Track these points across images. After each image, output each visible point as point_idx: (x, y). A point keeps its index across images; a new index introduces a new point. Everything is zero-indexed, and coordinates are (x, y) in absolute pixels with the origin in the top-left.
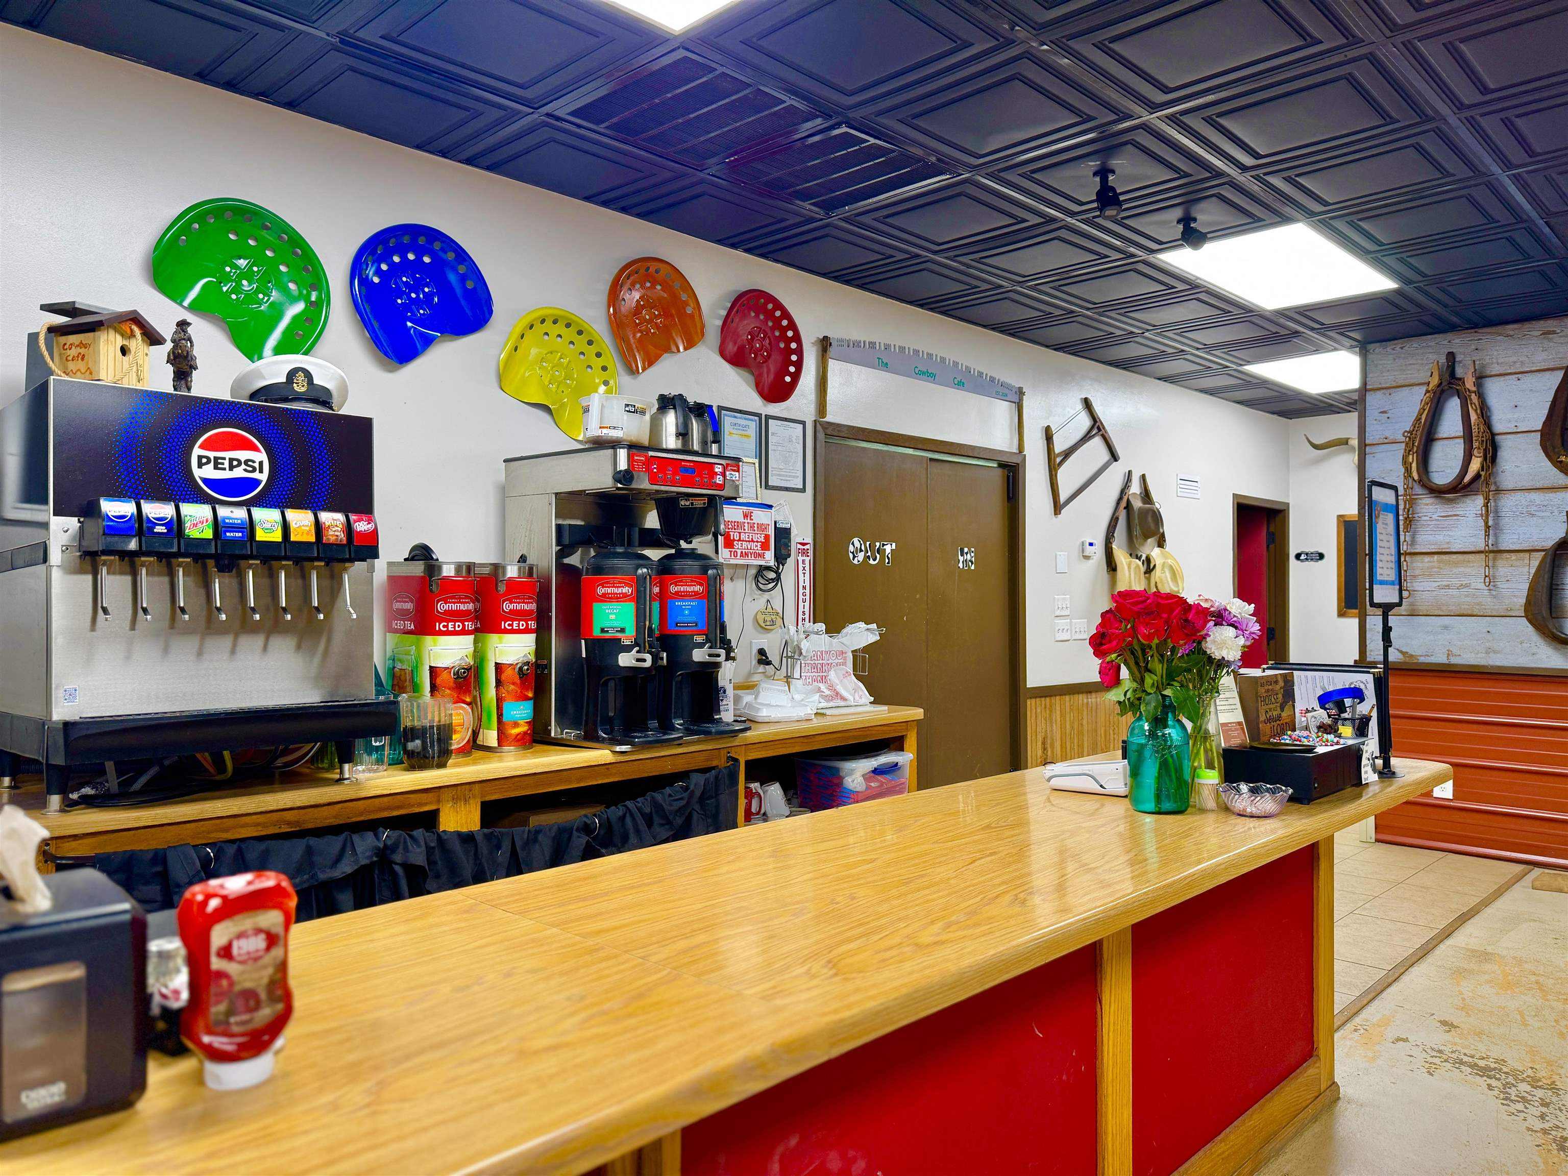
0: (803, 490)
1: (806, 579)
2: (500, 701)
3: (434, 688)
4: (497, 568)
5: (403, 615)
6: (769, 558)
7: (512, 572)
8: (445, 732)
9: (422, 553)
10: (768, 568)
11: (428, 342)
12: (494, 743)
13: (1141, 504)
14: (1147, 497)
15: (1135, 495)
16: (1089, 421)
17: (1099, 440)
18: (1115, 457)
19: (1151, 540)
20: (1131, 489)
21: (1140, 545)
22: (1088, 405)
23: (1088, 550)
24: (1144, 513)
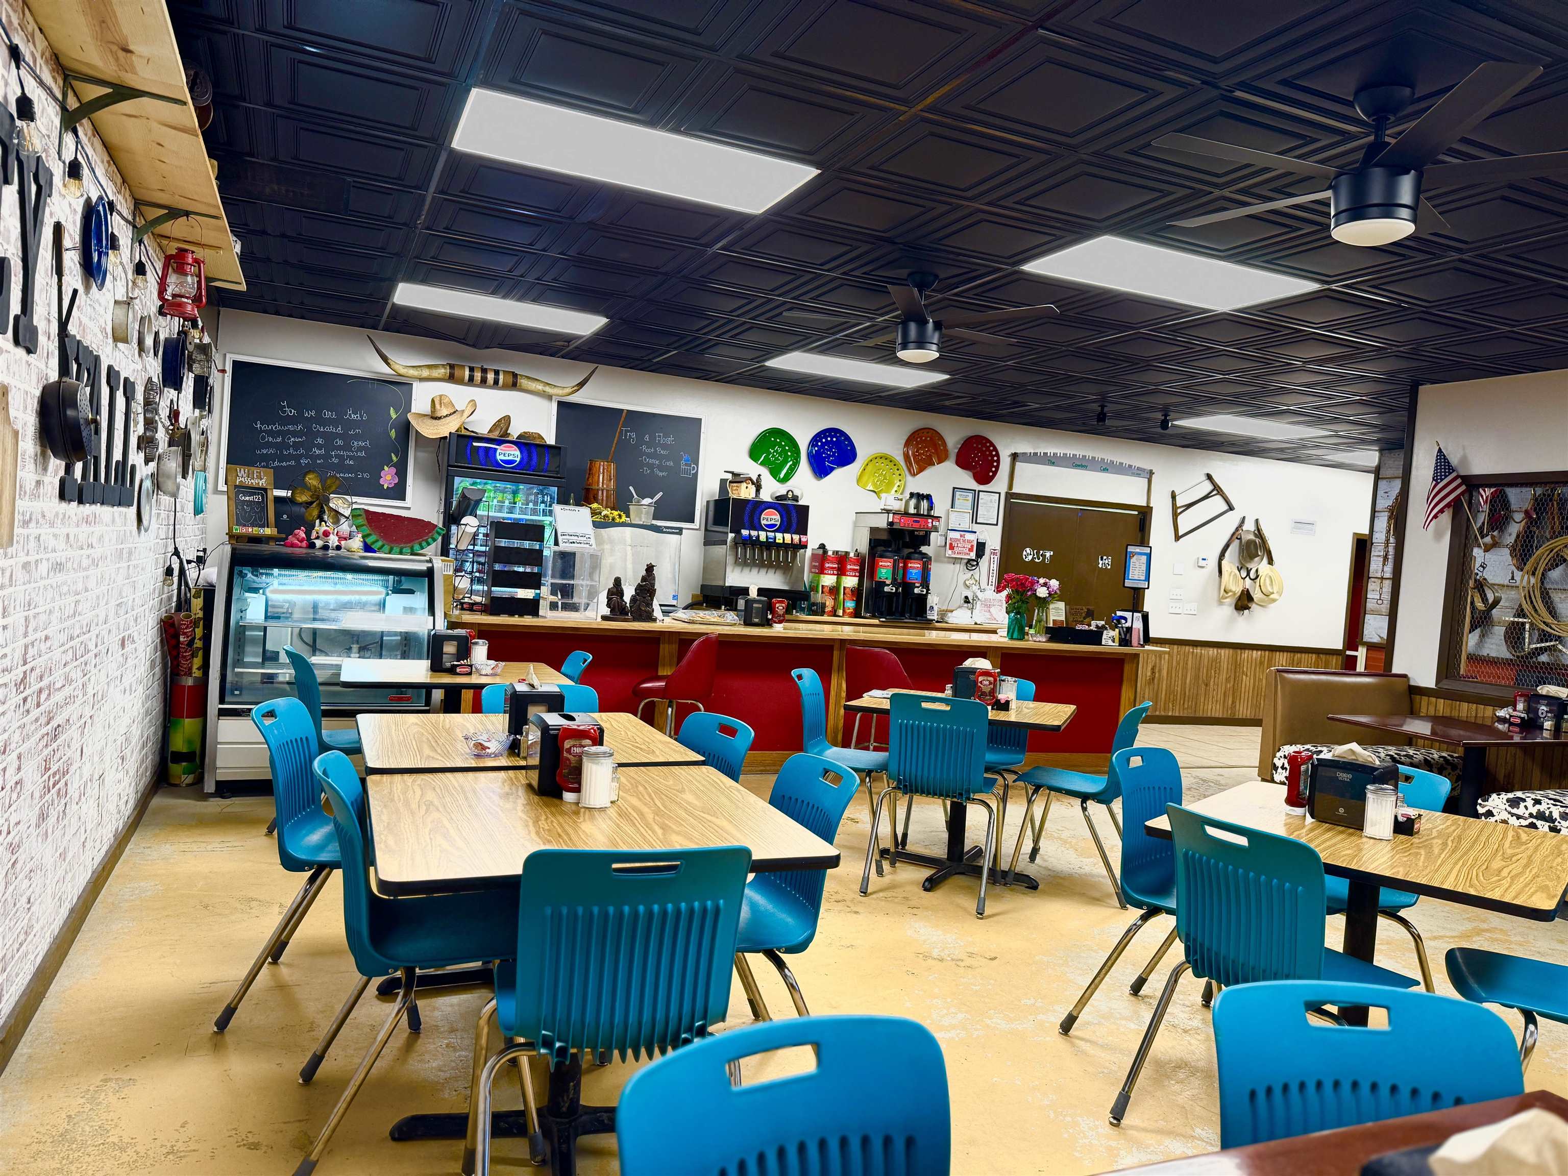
0: (997, 524)
1: (995, 566)
2: (844, 599)
3: (823, 592)
4: (847, 553)
5: (815, 567)
6: (973, 555)
7: (852, 555)
8: (824, 605)
9: (822, 546)
10: (973, 560)
11: (832, 469)
12: (841, 614)
13: (1252, 537)
14: (1259, 533)
15: (1248, 531)
16: (1210, 487)
17: (1218, 497)
18: (1231, 508)
19: (1256, 559)
20: (1244, 528)
21: (1247, 562)
22: (1209, 477)
23: (1202, 563)
24: (1249, 542)
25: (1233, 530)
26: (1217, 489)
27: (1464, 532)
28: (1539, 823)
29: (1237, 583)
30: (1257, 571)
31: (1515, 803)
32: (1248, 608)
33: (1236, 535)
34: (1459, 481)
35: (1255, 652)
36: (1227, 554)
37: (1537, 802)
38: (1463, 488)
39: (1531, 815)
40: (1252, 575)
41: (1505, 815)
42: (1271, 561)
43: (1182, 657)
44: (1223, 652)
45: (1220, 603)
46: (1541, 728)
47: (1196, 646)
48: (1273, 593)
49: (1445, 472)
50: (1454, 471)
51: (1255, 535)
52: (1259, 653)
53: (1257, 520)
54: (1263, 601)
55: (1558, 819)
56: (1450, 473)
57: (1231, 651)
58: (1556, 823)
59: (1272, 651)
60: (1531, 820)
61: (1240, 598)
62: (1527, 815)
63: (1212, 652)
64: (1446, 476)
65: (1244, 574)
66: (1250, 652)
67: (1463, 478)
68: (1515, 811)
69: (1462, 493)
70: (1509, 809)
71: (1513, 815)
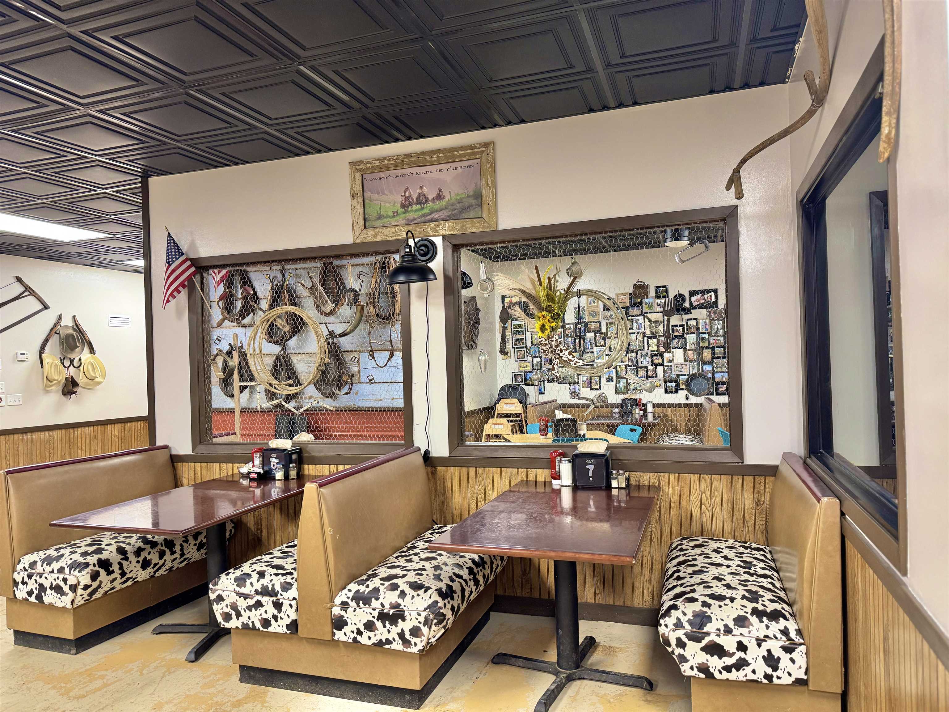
13: (71, 331)
14: (77, 328)
15: (67, 327)
16: (22, 289)
17: (31, 298)
18: (46, 307)
19: (77, 350)
20: (63, 323)
21: (68, 353)
22: (19, 280)
23: (21, 357)
24: (68, 337)
25: (51, 326)
26: (29, 291)
27: (200, 310)
28: (264, 600)
29: (59, 372)
30: (80, 360)
31: (241, 581)
32: (75, 393)
33: (54, 331)
34: (188, 263)
35: (87, 428)
36: (47, 348)
37: (262, 575)
38: (193, 269)
39: (257, 592)
40: (76, 363)
41: (234, 598)
42: (92, 350)
43: (11, 446)
44: (55, 433)
45: (46, 391)
46: (274, 479)
47: (26, 433)
48: (96, 377)
49: (175, 255)
50: (183, 254)
51: (74, 330)
52: (92, 428)
53: (74, 317)
54: (87, 384)
55: (280, 592)
56: (180, 256)
57: (63, 431)
58: (279, 596)
59: (104, 425)
60: (255, 599)
61: (65, 386)
62: (253, 593)
63: (43, 435)
64: (177, 259)
65: (67, 363)
66: (83, 429)
67: (191, 260)
68: (243, 590)
69: (194, 274)
70: (237, 589)
71: (240, 595)
